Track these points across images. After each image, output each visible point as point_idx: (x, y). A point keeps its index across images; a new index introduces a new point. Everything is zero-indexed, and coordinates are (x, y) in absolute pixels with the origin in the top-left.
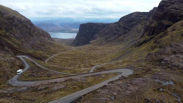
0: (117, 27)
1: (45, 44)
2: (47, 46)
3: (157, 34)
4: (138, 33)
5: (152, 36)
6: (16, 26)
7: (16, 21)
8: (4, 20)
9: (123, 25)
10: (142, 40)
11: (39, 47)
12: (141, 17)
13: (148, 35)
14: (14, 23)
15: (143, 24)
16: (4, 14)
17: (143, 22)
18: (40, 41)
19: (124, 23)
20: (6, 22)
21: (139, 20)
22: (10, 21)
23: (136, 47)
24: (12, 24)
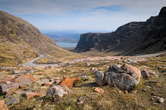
0: (115, 36)
1: (52, 49)
2: (53, 51)
3: (163, 37)
4: (137, 40)
5: (158, 39)
6: (26, 32)
7: (26, 27)
8: (15, 26)
9: (121, 34)
10: (146, 43)
11: (47, 51)
12: (138, 26)
13: (153, 38)
14: (24, 30)
15: (141, 32)
16: (16, 21)
17: (141, 30)
18: (47, 46)
19: (122, 32)
20: (17, 27)
21: (136, 29)
22: (20, 27)
23: (141, 50)
24: (22, 30)
